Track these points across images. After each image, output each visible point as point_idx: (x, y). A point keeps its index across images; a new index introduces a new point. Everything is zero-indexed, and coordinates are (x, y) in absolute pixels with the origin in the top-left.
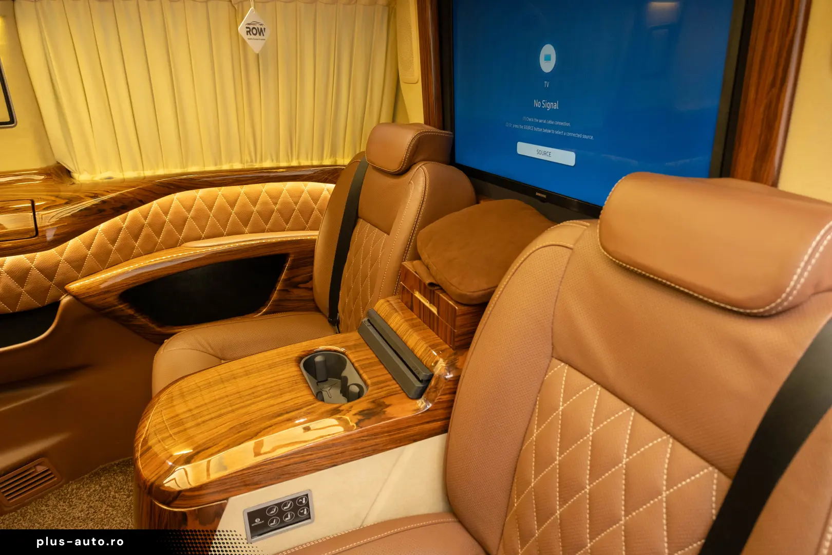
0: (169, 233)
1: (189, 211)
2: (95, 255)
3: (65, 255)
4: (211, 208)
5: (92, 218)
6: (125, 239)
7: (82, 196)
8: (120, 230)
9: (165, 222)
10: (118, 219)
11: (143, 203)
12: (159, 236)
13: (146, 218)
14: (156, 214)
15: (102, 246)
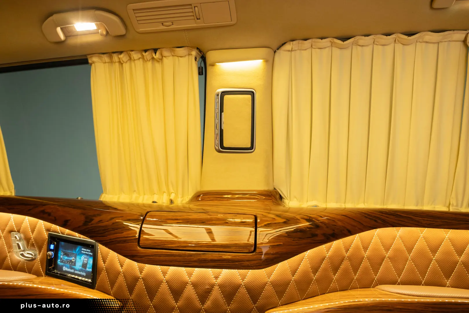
0: (366, 271)
1: (387, 250)
2: (297, 282)
3: (272, 278)
4: (410, 250)
5: (305, 241)
6: (325, 270)
7: (298, 217)
8: (323, 259)
9: (363, 258)
10: (323, 247)
11: (350, 233)
12: (355, 272)
13: (347, 250)
14: (357, 248)
15: (305, 274)
